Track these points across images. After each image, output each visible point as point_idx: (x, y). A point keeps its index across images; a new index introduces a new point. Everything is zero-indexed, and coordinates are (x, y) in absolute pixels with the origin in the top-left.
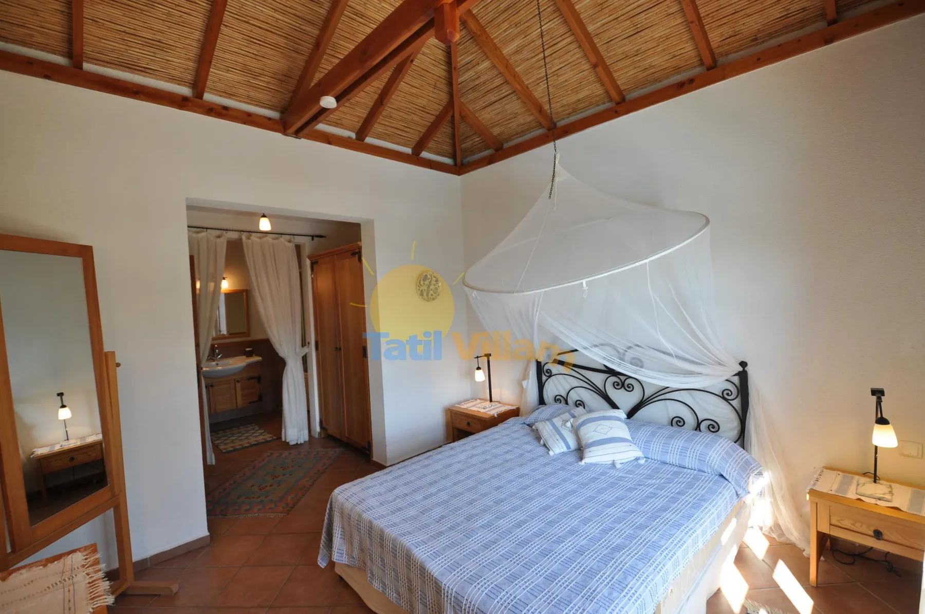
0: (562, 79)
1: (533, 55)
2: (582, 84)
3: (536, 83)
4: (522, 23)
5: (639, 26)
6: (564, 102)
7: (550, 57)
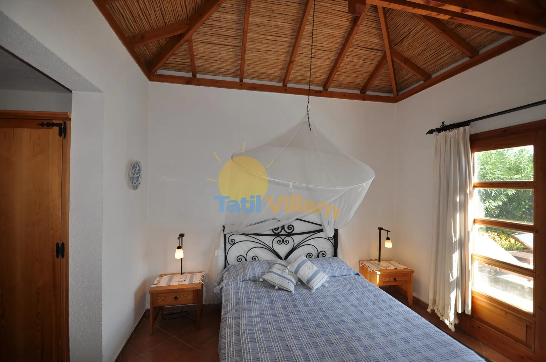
0: (266, 57)
1: (264, 33)
2: (274, 66)
3: (251, 50)
4: (273, 12)
5: (316, 55)
6: (257, 70)
7: (272, 41)
